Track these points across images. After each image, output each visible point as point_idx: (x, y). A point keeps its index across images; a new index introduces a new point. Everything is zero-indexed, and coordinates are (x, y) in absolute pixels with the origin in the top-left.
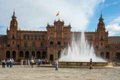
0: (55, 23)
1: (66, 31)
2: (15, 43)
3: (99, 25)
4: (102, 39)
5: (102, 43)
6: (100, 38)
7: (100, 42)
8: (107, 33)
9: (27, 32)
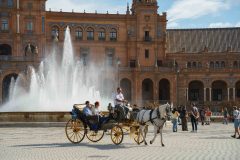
1: (30, 7)
4: (147, 38)
5: (147, 52)
6: (142, 34)
7: (142, 48)
8: (163, 19)
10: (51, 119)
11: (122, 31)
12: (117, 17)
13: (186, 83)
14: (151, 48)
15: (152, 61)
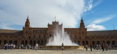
0: (53, 23)
2: (28, 35)
3: (81, 24)
4: (83, 33)
7: (82, 35)
8: (86, 29)
9: (35, 28)
10: (57, 48)
11: (78, 31)
12: (77, 29)
13: (91, 41)
14: (84, 35)
15: (84, 37)
